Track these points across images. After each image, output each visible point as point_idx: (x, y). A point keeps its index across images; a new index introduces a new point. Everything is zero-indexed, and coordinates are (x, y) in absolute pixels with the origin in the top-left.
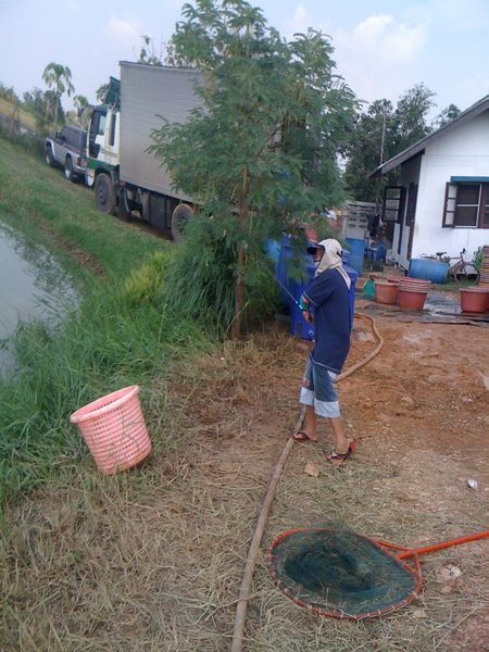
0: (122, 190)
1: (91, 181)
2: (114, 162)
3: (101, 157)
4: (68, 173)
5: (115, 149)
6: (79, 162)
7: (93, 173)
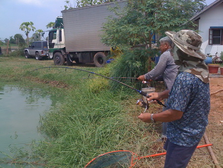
0: (68, 55)
1: (51, 57)
2: (63, 47)
3: (55, 47)
4: (37, 58)
5: (63, 42)
6: (42, 52)
7: (52, 54)
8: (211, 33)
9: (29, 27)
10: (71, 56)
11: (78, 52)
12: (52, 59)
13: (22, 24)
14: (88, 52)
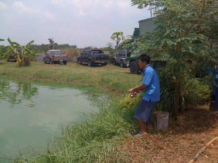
1: (128, 65)
3: (132, 56)
4: (121, 65)
7: (129, 62)
12: (129, 67)
13: (113, 34)
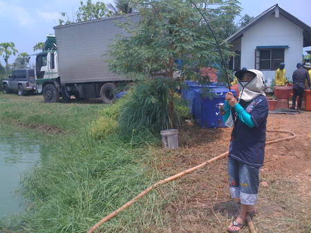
0: (64, 88)
1: (40, 91)
2: (56, 76)
3: (46, 77)
4: (20, 93)
5: (56, 69)
6: (28, 85)
7: (41, 86)
8: (258, 54)
9: (9, 49)
10: (69, 89)
11: (78, 84)
14: (92, 83)
